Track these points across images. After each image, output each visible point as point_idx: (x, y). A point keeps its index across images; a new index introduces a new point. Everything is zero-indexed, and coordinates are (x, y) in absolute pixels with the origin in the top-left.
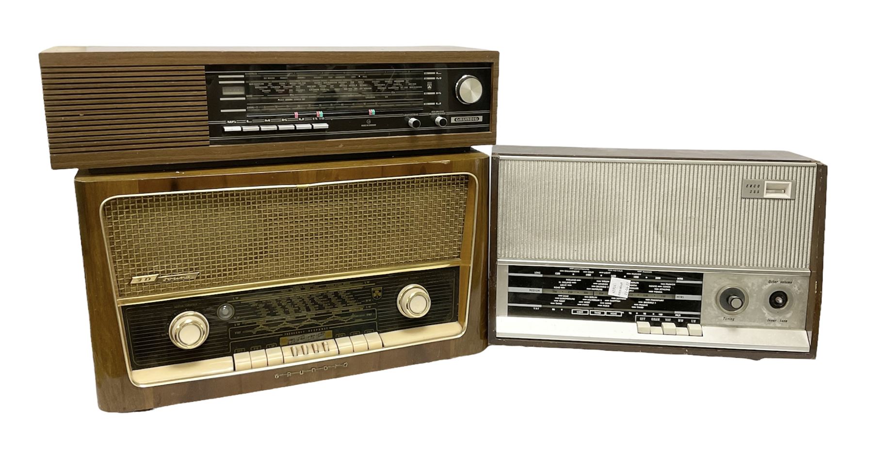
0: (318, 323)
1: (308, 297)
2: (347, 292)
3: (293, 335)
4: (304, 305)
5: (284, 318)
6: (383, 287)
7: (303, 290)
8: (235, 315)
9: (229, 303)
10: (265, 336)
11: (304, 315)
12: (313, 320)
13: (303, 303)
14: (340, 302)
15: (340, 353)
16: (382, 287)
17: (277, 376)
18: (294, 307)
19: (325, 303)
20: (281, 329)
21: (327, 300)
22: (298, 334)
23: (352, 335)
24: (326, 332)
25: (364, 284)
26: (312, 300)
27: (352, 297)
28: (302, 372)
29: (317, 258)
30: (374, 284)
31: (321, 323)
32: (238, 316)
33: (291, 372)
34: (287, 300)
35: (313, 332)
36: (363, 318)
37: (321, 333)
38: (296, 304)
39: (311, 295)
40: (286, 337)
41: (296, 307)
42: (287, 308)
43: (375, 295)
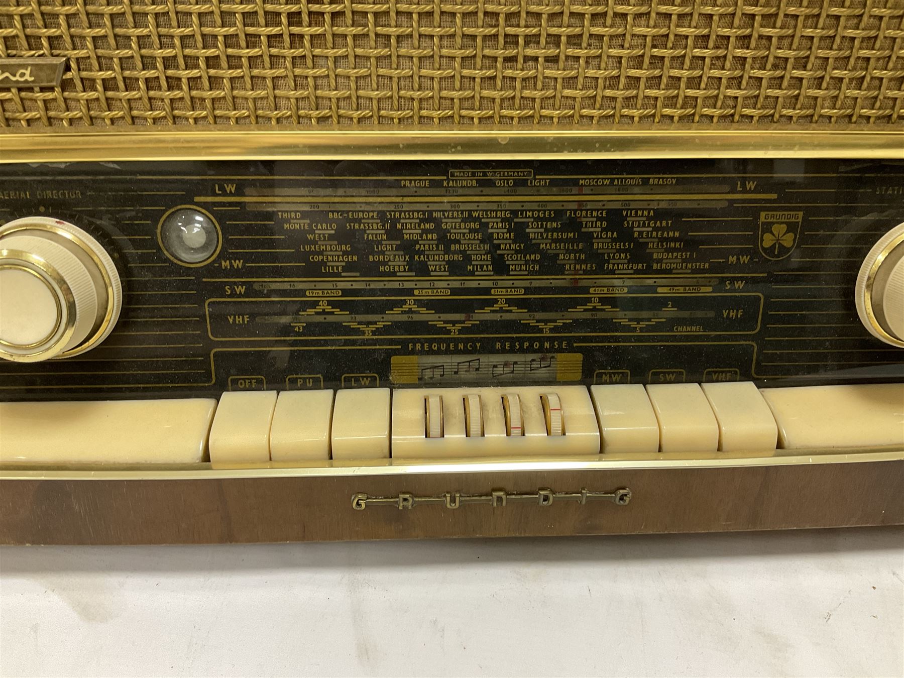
0: (533, 323)
1: (504, 220)
2: (660, 214)
3: (438, 352)
4: (487, 247)
5: (407, 285)
6: (808, 212)
7: (486, 190)
8: (222, 256)
9: (197, 204)
10: (335, 343)
11: (484, 284)
12: (514, 309)
13: (482, 241)
14: (625, 251)
15: (607, 449)
16: (801, 214)
17: (361, 501)
18: (447, 251)
19: (568, 251)
20: (396, 327)
21: (572, 241)
22: (457, 352)
23: (657, 380)
24: (559, 356)
25: (733, 191)
26: (519, 232)
27: (674, 240)
28: (453, 500)
29: (552, 51)
30: (774, 196)
31: (546, 322)
32: (236, 257)
33: (414, 495)
34: (422, 221)
35: (512, 351)
36: (706, 324)
37: (542, 359)
38: (458, 242)
39: (514, 213)
40: (414, 358)
41: (455, 252)
42: (421, 253)
43: (768, 241)
